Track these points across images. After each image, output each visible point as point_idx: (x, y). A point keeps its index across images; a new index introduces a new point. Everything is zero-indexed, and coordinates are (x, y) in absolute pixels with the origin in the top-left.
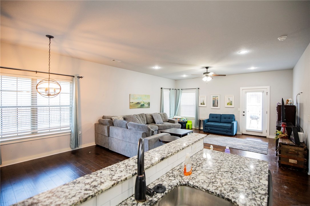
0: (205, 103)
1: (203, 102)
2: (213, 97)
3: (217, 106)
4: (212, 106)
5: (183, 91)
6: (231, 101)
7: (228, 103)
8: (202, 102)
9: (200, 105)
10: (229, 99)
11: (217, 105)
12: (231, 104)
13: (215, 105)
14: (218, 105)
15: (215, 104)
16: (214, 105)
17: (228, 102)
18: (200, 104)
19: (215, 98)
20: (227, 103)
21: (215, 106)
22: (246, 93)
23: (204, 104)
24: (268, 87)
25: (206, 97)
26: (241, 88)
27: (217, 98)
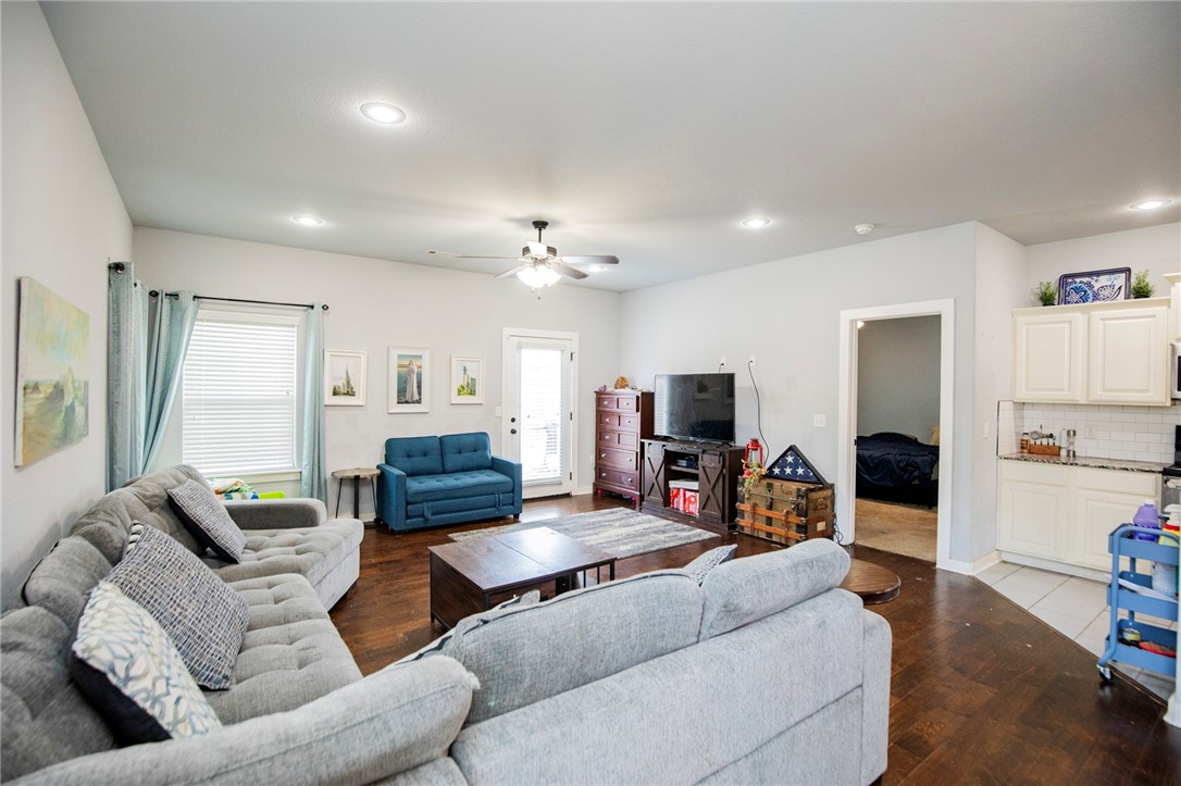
0: (359, 385)
1: (348, 382)
2: (400, 356)
3: (419, 402)
4: (396, 400)
5: (206, 310)
6: (474, 380)
7: (463, 387)
8: (341, 383)
9: (329, 399)
10: (465, 369)
11: (416, 397)
12: (472, 393)
13: (408, 397)
14: (420, 394)
15: (408, 389)
16: (404, 395)
17: (462, 383)
18: (328, 391)
19: (406, 362)
20: (458, 386)
21: (407, 402)
22: (520, 347)
23: (350, 393)
24: (575, 336)
25: (364, 358)
26: (507, 331)
27: (416, 363)
